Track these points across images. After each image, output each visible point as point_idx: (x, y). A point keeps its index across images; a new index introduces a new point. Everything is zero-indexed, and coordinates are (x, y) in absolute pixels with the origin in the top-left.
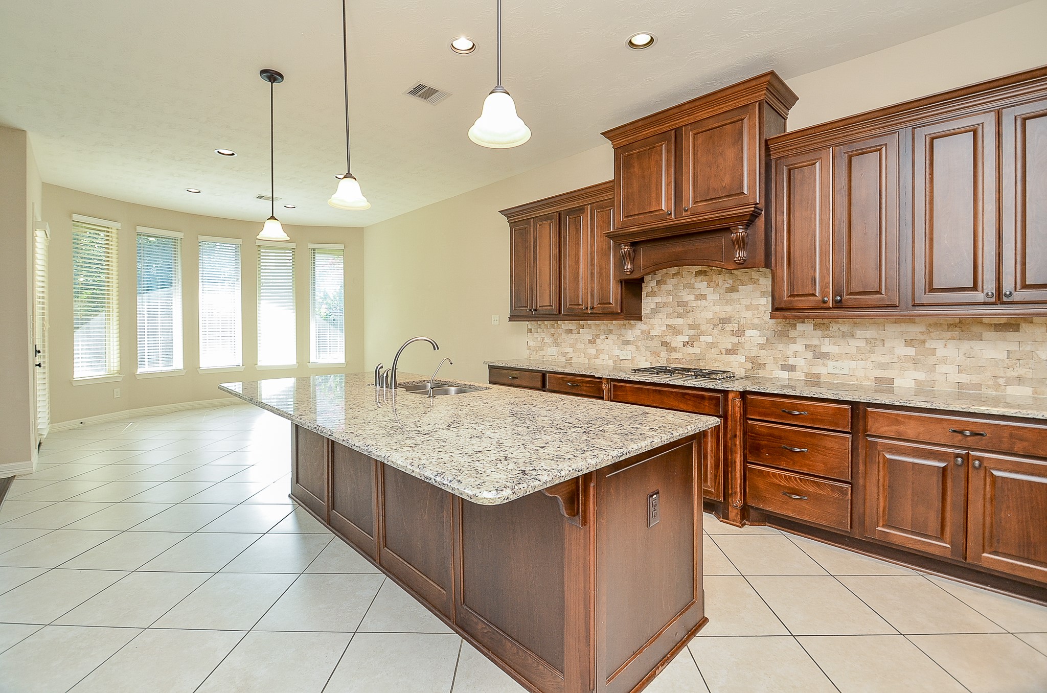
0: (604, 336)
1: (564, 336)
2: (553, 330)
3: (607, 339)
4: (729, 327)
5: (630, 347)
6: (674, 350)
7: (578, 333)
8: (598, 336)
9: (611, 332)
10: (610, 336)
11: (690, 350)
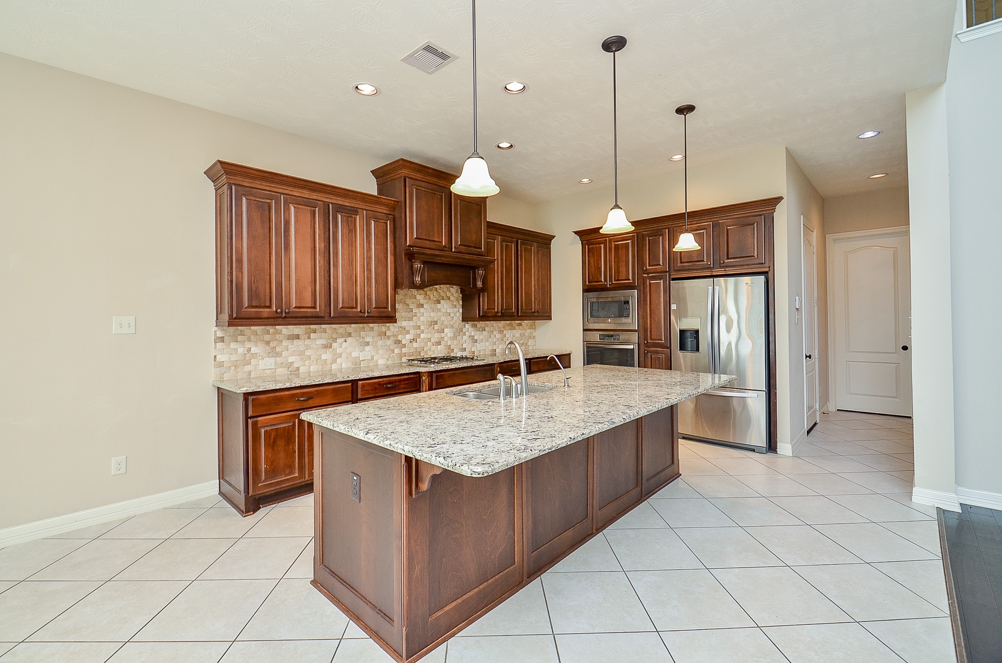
0: (343, 340)
1: (285, 343)
2: (267, 337)
3: (346, 342)
4: (436, 327)
5: (367, 348)
6: (404, 346)
7: (309, 338)
8: (335, 340)
9: (350, 335)
10: (349, 340)
11: (415, 345)
